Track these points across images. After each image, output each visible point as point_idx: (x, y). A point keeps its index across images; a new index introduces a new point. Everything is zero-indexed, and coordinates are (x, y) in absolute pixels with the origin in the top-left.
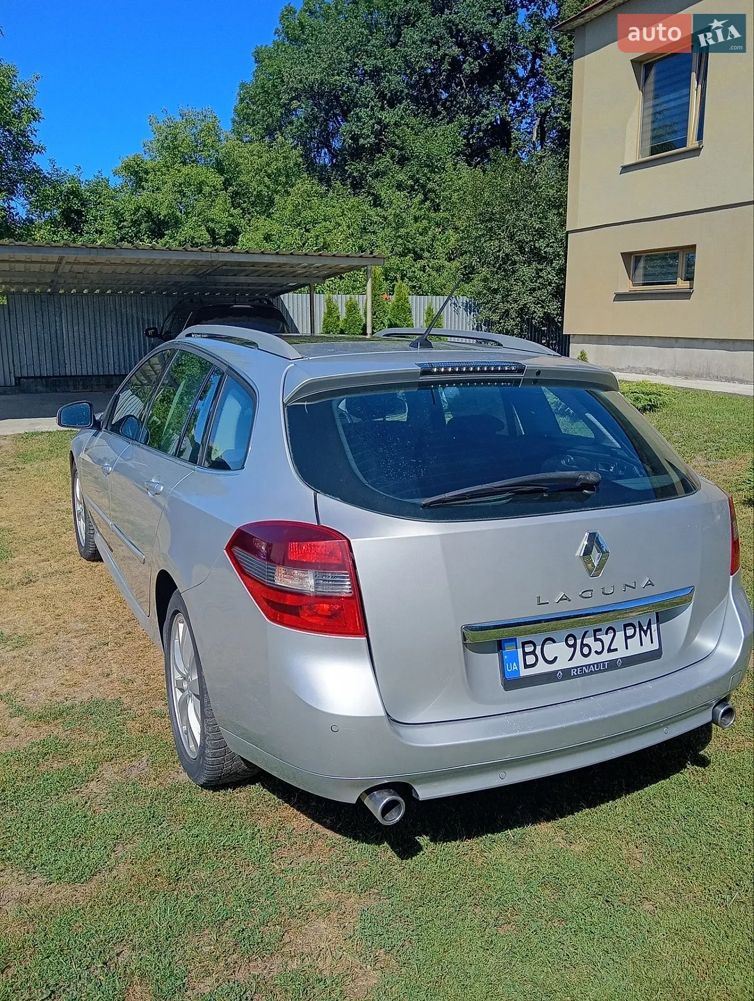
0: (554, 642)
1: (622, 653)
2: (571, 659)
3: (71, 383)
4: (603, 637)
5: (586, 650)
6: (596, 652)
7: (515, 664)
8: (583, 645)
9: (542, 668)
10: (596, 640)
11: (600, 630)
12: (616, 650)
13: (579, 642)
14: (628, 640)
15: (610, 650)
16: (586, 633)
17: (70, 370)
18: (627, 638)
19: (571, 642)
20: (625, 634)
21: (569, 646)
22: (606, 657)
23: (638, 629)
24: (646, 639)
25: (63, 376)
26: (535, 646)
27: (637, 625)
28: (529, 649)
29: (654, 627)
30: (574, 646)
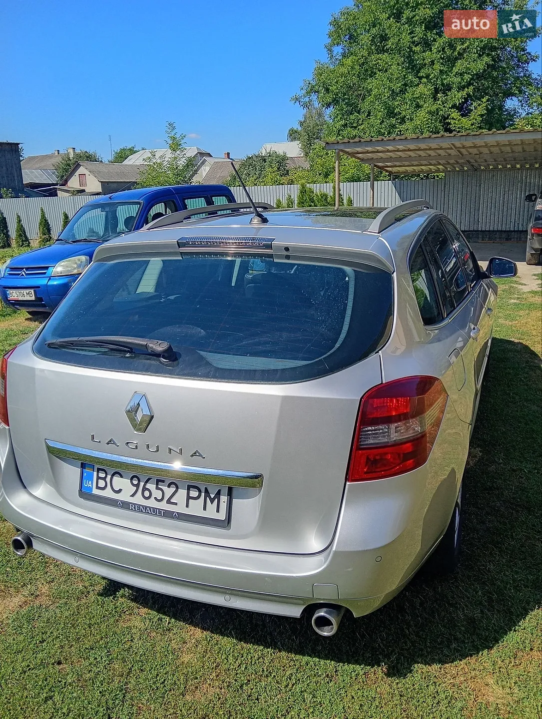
0: (121, 476)
1: (181, 509)
2: (133, 496)
3: (480, 236)
4: (165, 488)
5: (147, 494)
6: (155, 498)
7: (90, 482)
8: (144, 489)
9: (108, 493)
10: (157, 488)
11: (163, 481)
12: (176, 504)
13: (142, 484)
14: (190, 500)
15: (169, 502)
16: (149, 479)
17: (482, 227)
18: (189, 498)
19: (135, 482)
20: (188, 494)
21: (133, 485)
22: (164, 506)
23: (203, 494)
24: (211, 507)
25: (476, 231)
26: (106, 474)
27: (203, 490)
28: (102, 475)
29: (224, 499)
30: (137, 486)
